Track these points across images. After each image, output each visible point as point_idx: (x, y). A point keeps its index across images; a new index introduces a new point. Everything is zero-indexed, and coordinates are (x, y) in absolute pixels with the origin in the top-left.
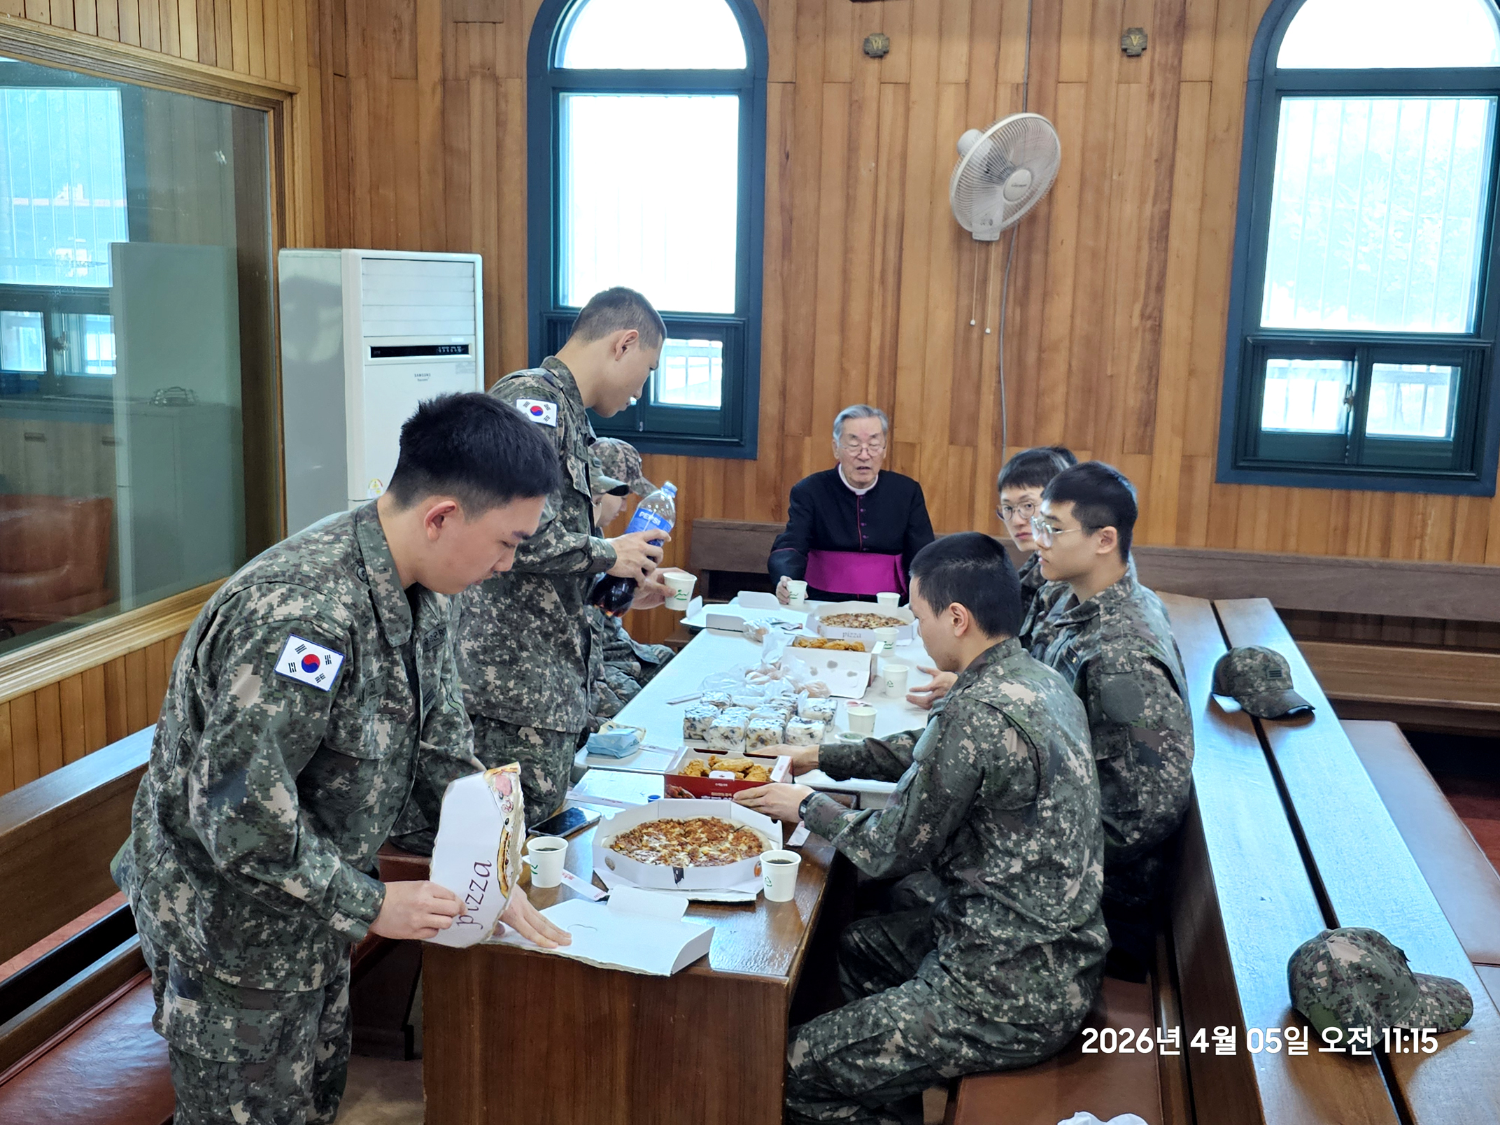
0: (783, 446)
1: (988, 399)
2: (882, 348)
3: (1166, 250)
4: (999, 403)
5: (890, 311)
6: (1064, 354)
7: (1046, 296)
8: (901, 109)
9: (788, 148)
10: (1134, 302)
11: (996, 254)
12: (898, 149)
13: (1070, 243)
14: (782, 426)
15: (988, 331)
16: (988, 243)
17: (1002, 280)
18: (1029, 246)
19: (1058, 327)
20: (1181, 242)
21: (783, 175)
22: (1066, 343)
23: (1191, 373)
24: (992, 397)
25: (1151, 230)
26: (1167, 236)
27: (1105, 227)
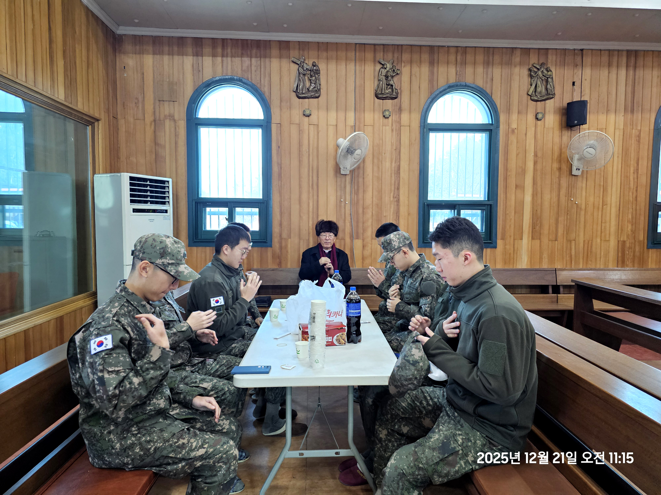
0: (281, 242)
3: (399, 177)
4: (351, 225)
5: (315, 197)
6: (371, 209)
7: (364, 192)
8: (316, 133)
9: (279, 145)
10: (391, 192)
11: (348, 178)
12: (315, 145)
13: (371, 175)
14: (281, 236)
15: (347, 202)
16: (346, 175)
17: (351, 187)
18: (358, 176)
19: (368, 201)
20: (403, 175)
21: (277, 154)
22: (371, 206)
23: (409, 214)
25: (395, 171)
26: (399, 173)
27: (381, 170)
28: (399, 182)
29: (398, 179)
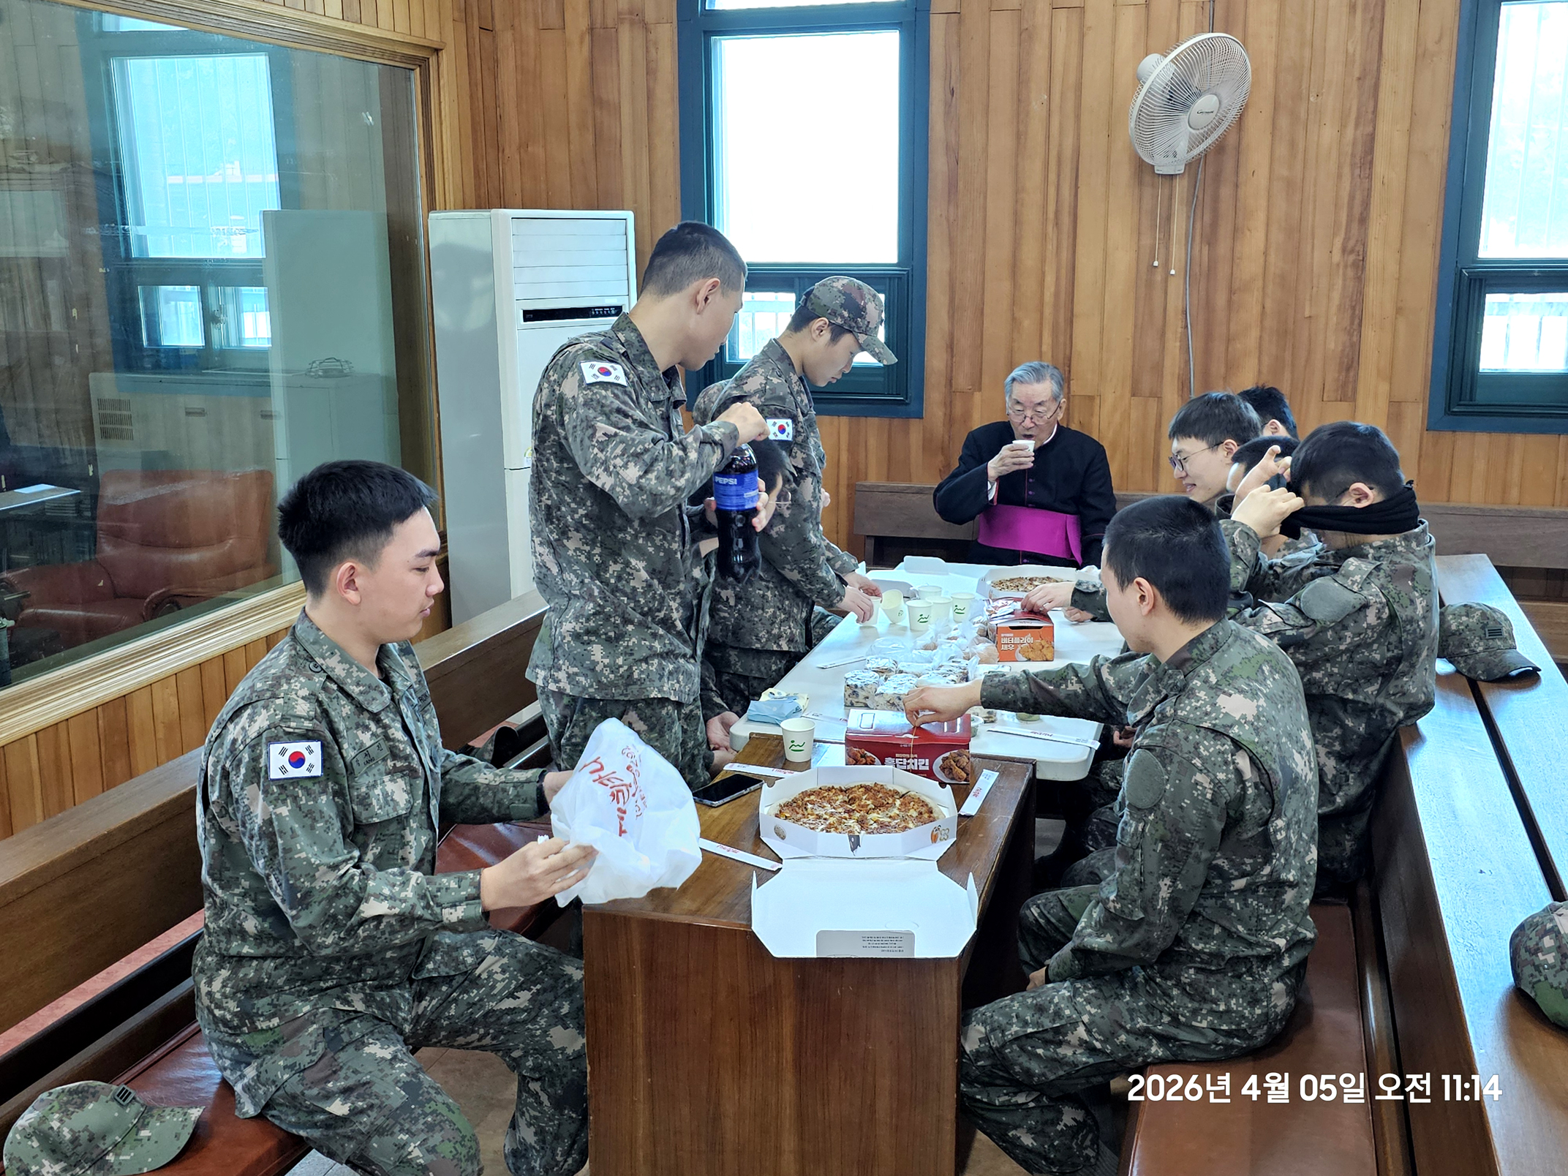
0: (951, 402)
1: (1173, 346)
2: (1057, 294)
3: (1370, 177)
4: (1185, 349)
5: (1065, 255)
6: (1258, 294)
7: (1236, 232)
8: (1075, 37)
9: (953, 83)
10: (1335, 235)
11: (1180, 188)
12: (1072, 79)
13: (1263, 174)
14: (950, 382)
15: (1173, 272)
16: (1172, 177)
17: (1188, 217)
18: (1217, 177)
19: (1250, 266)
20: (1386, 169)
21: (947, 114)
22: (1259, 283)
23: (1399, 310)
24: (1178, 344)
25: (1353, 155)
26: (1371, 162)
27: (1300, 156)
28: (1369, 196)
29: (1366, 185)
